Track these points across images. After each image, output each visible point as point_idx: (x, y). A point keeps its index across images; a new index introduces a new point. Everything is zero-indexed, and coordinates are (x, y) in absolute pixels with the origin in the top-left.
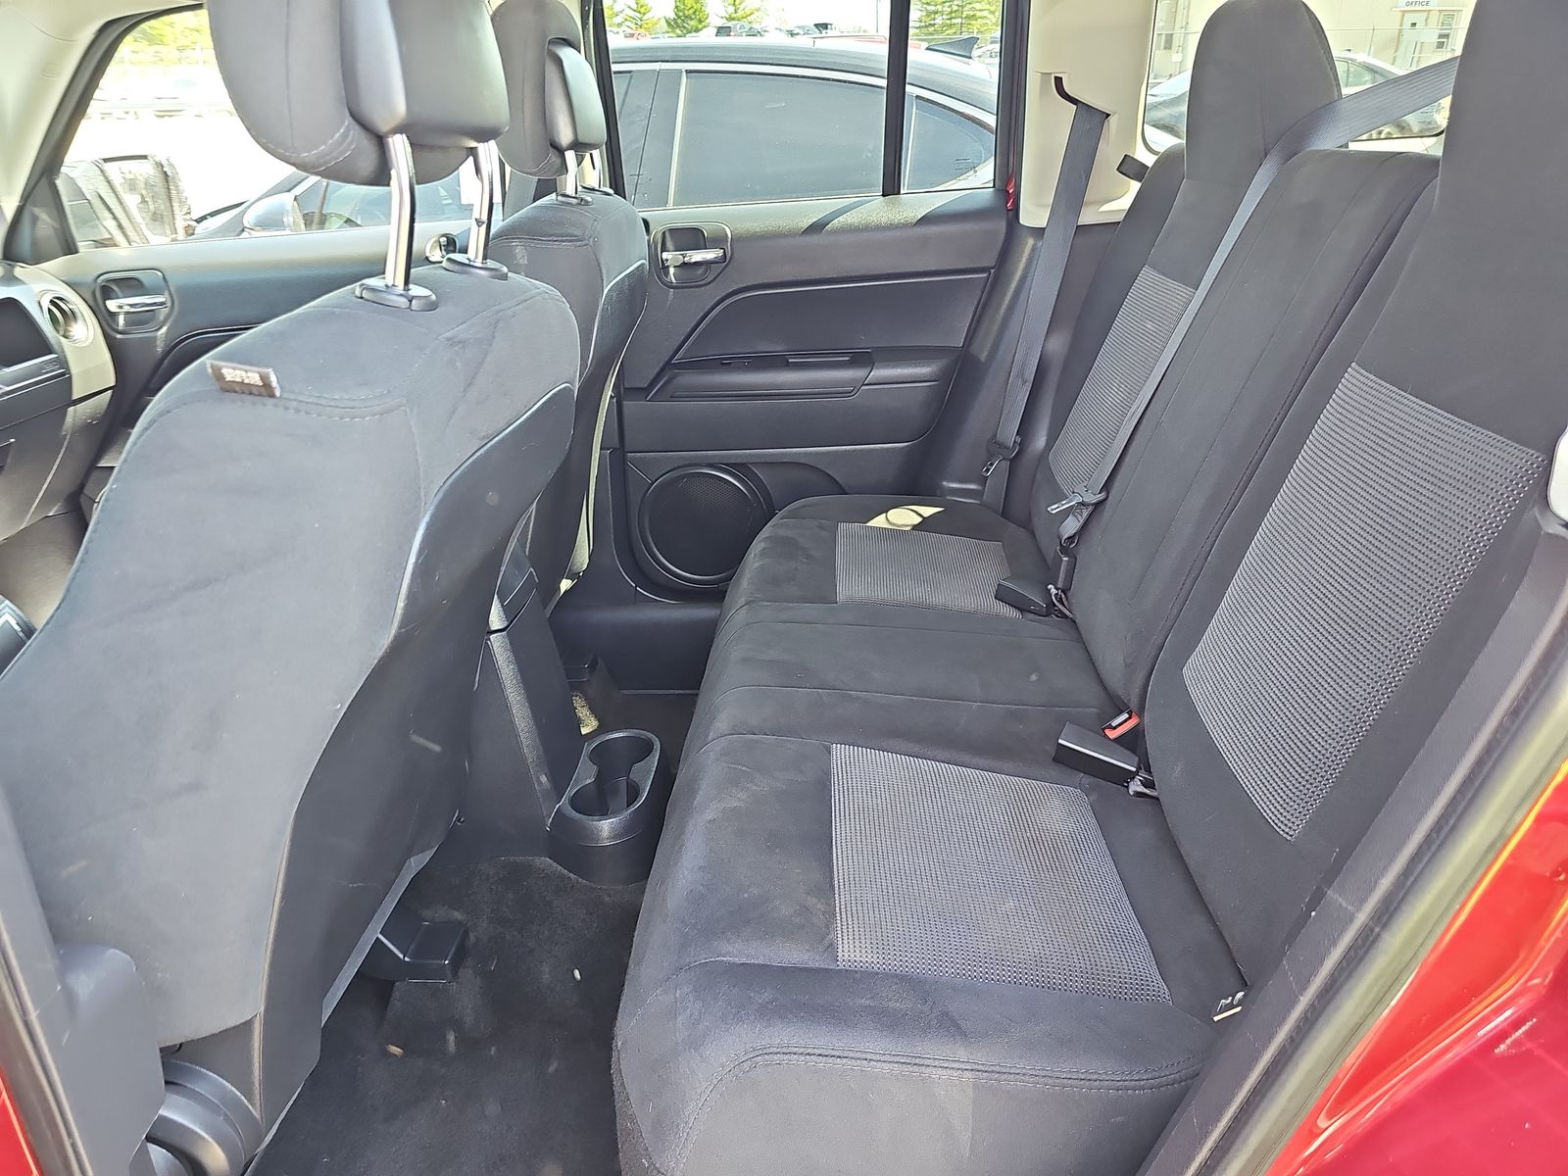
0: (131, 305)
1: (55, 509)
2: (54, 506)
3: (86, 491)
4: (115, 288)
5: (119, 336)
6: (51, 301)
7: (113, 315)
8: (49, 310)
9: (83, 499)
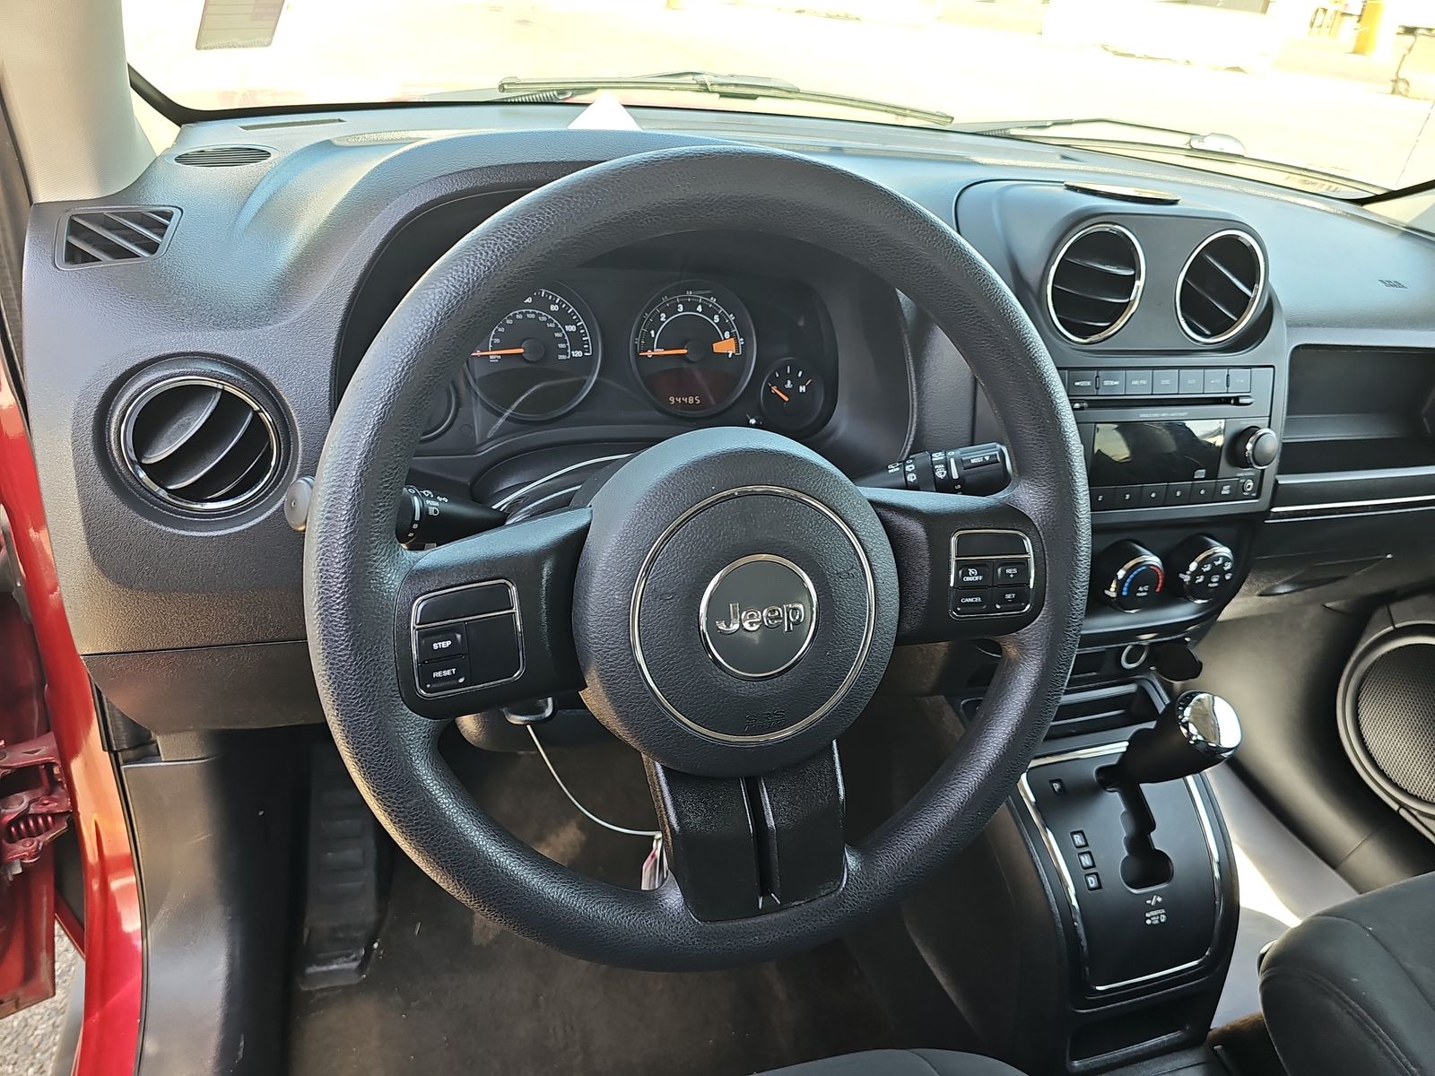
9: (1381, 611)
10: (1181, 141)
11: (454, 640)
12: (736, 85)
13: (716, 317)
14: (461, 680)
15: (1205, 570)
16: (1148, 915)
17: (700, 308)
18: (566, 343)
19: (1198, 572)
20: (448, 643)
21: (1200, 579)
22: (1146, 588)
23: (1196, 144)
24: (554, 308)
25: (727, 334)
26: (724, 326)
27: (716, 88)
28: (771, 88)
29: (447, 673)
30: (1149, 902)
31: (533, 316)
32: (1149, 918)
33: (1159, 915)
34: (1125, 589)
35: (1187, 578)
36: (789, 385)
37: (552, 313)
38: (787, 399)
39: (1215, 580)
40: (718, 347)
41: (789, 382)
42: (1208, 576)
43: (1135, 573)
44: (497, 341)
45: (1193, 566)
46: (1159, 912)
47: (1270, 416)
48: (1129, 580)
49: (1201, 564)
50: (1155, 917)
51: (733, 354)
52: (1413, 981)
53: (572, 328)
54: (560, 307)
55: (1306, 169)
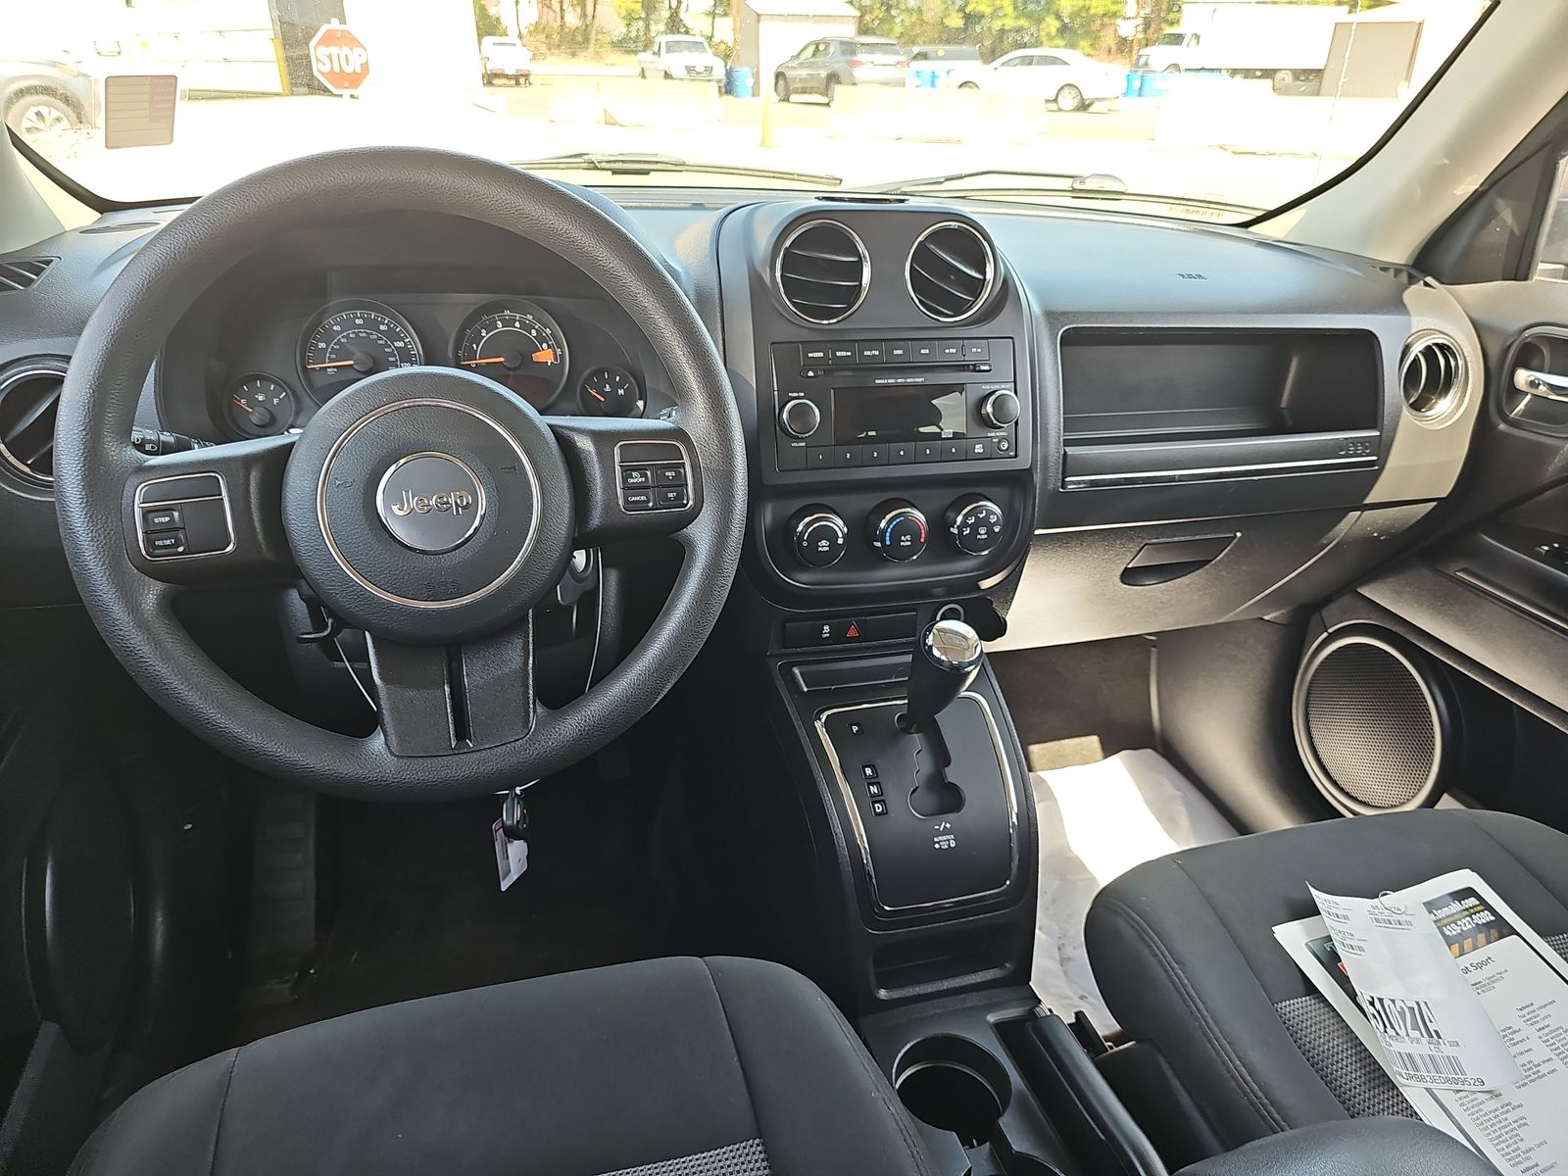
0: (1553, 388)
1: (1275, 614)
2: (1275, 611)
3: (1325, 613)
4: (1546, 352)
5: (1502, 426)
6: (1429, 348)
7: (1515, 393)
8: (1416, 360)
9: (1315, 618)
10: (1065, 184)
11: (172, 517)
12: (623, 161)
13: (533, 331)
14: (181, 549)
15: (970, 522)
16: (936, 840)
17: (517, 324)
18: (395, 356)
19: (964, 524)
20: (167, 519)
21: (967, 531)
22: (908, 537)
23: (1077, 186)
24: (382, 327)
25: (545, 346)
26: (541, 339)
27: (604, 165)
28: (657, 162)
29: (168, 542)
30: (937, 827)
31: (365, 335)
32: (938, 843)
33: (949, 840)
34: (887, 538)
35: (955, 531)
36: (608, 388)
37: (382, 332)
38: (603, 399)
39: (983, 532)
40: (538, 357)
41: (607, 386)
42: (975, 528)
43: (894, 523)
44: (333, 356)
45: (959, 519)
46: (949, 837)
47: (1015, 382)
48: (889, 530)
49: (966, 516)
50: (945, 842)
51: (552, 363)
52: (1210, 904)
53: (400, 344)
54: (389, 326)
55: (1182, 199)
